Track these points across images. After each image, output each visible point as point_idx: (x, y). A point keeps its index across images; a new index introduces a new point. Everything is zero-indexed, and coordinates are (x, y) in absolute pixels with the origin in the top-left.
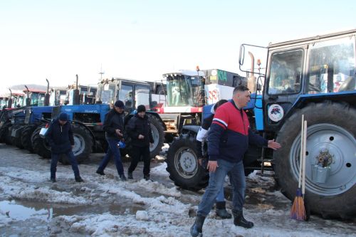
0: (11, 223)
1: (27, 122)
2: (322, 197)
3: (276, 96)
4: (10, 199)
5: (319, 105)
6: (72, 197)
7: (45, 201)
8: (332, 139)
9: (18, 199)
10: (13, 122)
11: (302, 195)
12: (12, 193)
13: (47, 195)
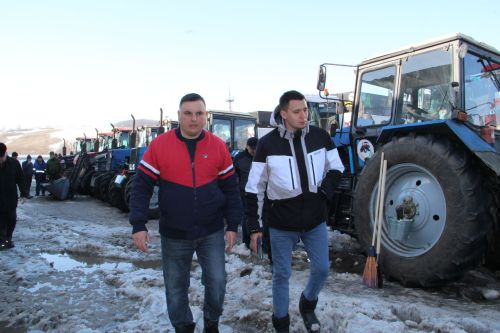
0: (51, 273)
1: (108, 169)
2: (402, 258)
3: (364, 129)
4: (63, 253)
5: (402, 140)
6: (125, 251)
7: (96, 256)
8: (418, 183)
9: (70, 253)
10: (96, 169)
11: (375, 255)
12: (66, 246)
13: (98, 248)
